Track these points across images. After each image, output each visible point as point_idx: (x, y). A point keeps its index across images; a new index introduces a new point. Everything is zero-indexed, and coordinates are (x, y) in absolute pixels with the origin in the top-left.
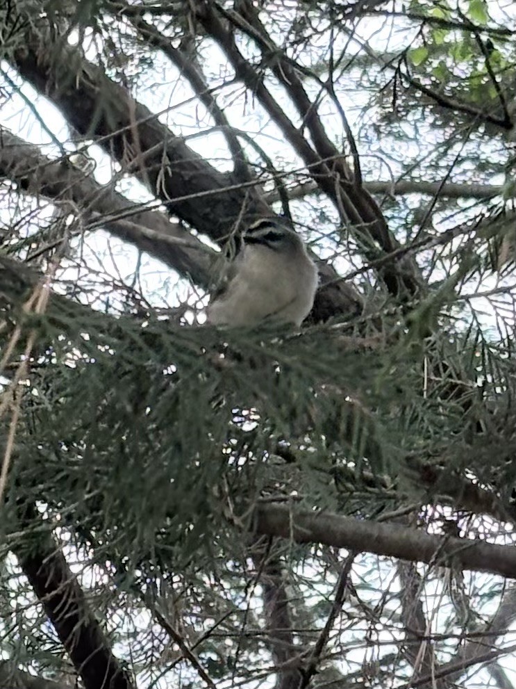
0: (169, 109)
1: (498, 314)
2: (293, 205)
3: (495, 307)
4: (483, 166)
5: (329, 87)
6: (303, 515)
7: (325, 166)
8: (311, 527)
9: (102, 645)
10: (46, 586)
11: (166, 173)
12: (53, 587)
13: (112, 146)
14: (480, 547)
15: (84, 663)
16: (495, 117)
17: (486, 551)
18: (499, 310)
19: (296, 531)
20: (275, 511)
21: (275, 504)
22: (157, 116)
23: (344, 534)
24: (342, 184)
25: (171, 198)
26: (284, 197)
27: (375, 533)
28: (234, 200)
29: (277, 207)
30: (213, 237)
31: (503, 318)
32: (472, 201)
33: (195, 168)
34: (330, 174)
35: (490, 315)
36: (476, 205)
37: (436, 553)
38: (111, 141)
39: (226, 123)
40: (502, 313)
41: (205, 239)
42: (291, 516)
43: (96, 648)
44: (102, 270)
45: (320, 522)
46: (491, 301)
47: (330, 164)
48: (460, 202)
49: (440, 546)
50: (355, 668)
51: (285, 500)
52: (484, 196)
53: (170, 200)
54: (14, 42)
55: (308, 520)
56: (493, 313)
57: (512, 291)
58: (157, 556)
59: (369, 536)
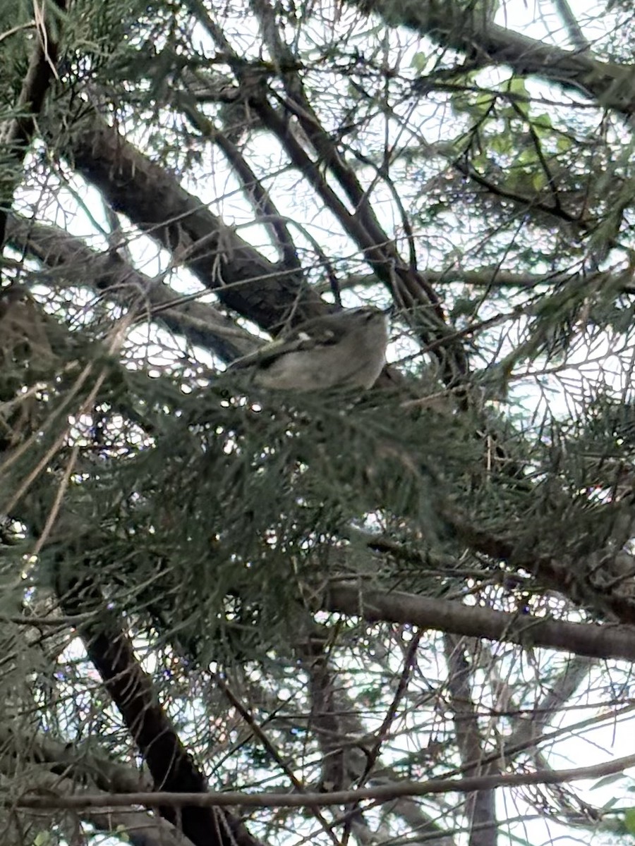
0: (224, 196)
1: (566, 391)
2: (345, 294)
3: (563, 384)
4: (526, 256)
5: (383, 173)
6: (374, 593)
7: (380, 252)
8: (381, 605)
9: (167, 728)
10: (113, 668)
11: (222, 260)
12: (118, 670)
13: (167, 234)
14: (550, 623)
15: (149, 746)
16: (546, 204)
17: (555, 628)
18: (566, 387)
19: (366, 609)
20: (343, 589)
21: (344, 583)
22: (208, 205)
23: (413, 612)
24: (396, 269)
25: (227, 282)
26: (336, 287)
27: (445, 611)
28: (285, 289)
29: (329, 297)
30: (264, 326)
31: (572, 394)
32: (515, 290)
33: (244, 256)
34: (385, 260)
35: (558, 392)
36: (518, 294)
37: (506, 630)
38: (167, 229)
39: (276, 211)
40: (571, 390)
41: (252, 328)
42: (360, 594)
43: (161, 731)
44: (176, 348)
45: (390, 600)
46: (559, 378)
47: (383, 249)
48: (504, 291)
49: (510, 623)
50: (400, 756)
51: (355, 578)
52: (526, 284)
53: (224, 286)
54: (78, 127)
55: (378, 598)
56: (561, 389)
57: (580, 368)
58: (227, 634)
59: (437, 614)
